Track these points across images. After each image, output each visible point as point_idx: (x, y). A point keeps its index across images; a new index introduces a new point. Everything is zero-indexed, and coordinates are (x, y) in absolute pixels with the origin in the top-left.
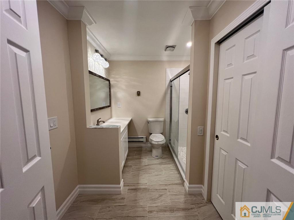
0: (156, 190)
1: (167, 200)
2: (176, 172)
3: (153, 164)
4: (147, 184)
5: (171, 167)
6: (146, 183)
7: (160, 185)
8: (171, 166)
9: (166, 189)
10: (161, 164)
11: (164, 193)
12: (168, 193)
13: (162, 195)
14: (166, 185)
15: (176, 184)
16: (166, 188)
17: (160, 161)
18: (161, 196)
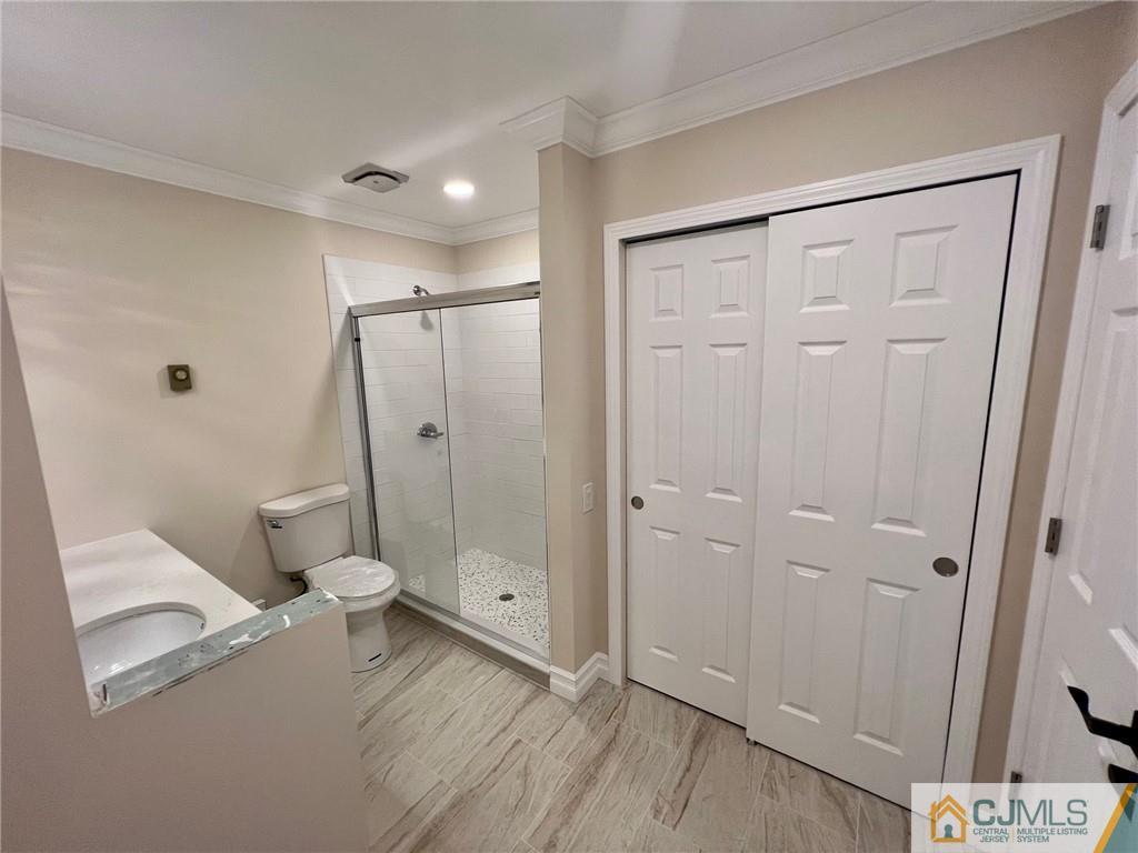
0: (495, 770)
1: (554, 769)
2: (492, 668)
3: (387, 699)
4: (447, 781)
5: (458, 662)
6: (441, 782)
7: (489, 744)
8: (457, 660)
9: (518, 742)
10: (413, 676)
11: (525, 758)
12: (536, 746)
13: (526, 768)
14: (504, 729)
15: (528, 702)
16: (514, 737)
17: (399, 669)
18: (525, 773)
